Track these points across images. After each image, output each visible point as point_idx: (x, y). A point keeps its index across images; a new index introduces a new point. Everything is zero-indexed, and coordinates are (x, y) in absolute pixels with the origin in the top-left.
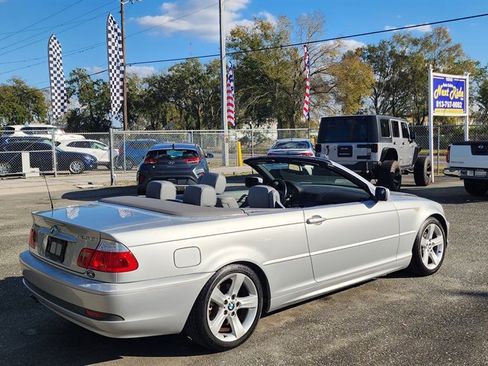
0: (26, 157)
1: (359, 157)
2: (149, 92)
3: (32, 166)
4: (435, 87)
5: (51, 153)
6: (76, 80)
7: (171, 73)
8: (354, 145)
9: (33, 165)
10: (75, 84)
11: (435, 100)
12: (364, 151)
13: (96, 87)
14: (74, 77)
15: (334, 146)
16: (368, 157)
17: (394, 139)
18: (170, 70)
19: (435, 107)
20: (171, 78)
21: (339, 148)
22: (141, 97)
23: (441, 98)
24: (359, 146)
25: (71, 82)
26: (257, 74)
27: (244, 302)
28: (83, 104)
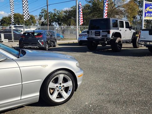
1: (103, 36)
2: (65, 16)
4: (146, 8)
5: (11, 34)
7: (72, 9)
8: (101, 31)
9: (5, 38)
10: (43, 13)
11: (145, 13)
12: (105, 34)
13: (49, 14)
14: (42, 11)
15: (93, 31)
16: (106, 36)
17: (120, 29)
18: (71, 8)
19: (145, 16)
20: (72, 11)
21: (95, 32)
22: (63, 17)
23: (149, 12)
24: (103, 31)
25: (42, 13)
26: (97, 8)
28: (45, 20)
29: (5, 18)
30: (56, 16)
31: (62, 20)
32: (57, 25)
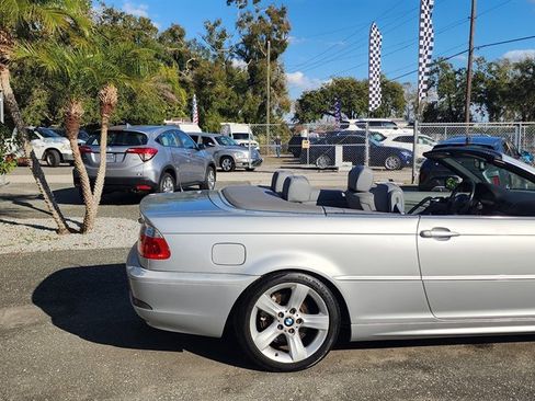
0: (339, 150)
2: (520, 79)
3: (344, 160)
5: (364, 148)
6: (437, 71)
10: (435, 75)
13: (458, 77)
14: (434, 67)
22: (510, 85)
25: (431, 73)
27: (309, 320)
28: (441, 96)
29: (310, 95)
30: (482, 81)
31: (504, 95)
32: (486, 113)
